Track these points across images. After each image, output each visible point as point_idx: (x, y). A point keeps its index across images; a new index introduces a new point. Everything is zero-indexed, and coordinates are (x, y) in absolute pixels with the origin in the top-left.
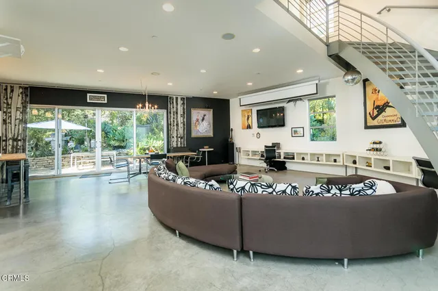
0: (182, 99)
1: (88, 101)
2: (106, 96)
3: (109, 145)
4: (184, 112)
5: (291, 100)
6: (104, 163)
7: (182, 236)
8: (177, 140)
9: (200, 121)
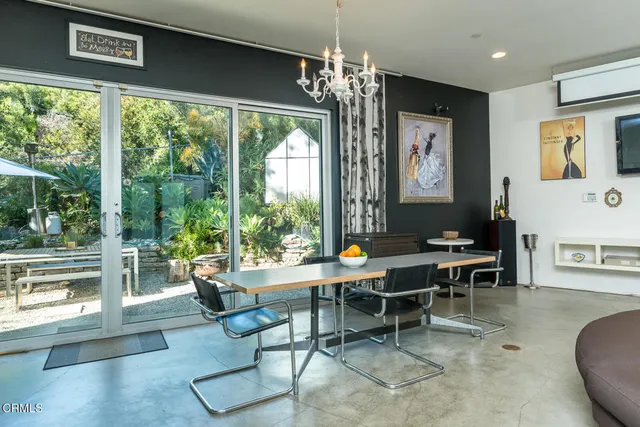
1: (73, 52)
2: (140, 39)
4: (381, 122)
8: (363, 217)
9: (421, 152)
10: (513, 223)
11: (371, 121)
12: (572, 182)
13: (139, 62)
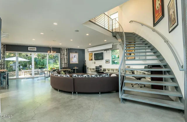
0: (66, 49)
1: (29, 50)
2: (36, 48)
3: (37, 67)
4: (67, 54)
5: (106, 50)
6: (35, 74)
7: (60, 91)
8: (64, 65)
9: (73, 57)
10: (86, 66)
11: (65, 54)
12: (91, 61)
13: (36, 50)
